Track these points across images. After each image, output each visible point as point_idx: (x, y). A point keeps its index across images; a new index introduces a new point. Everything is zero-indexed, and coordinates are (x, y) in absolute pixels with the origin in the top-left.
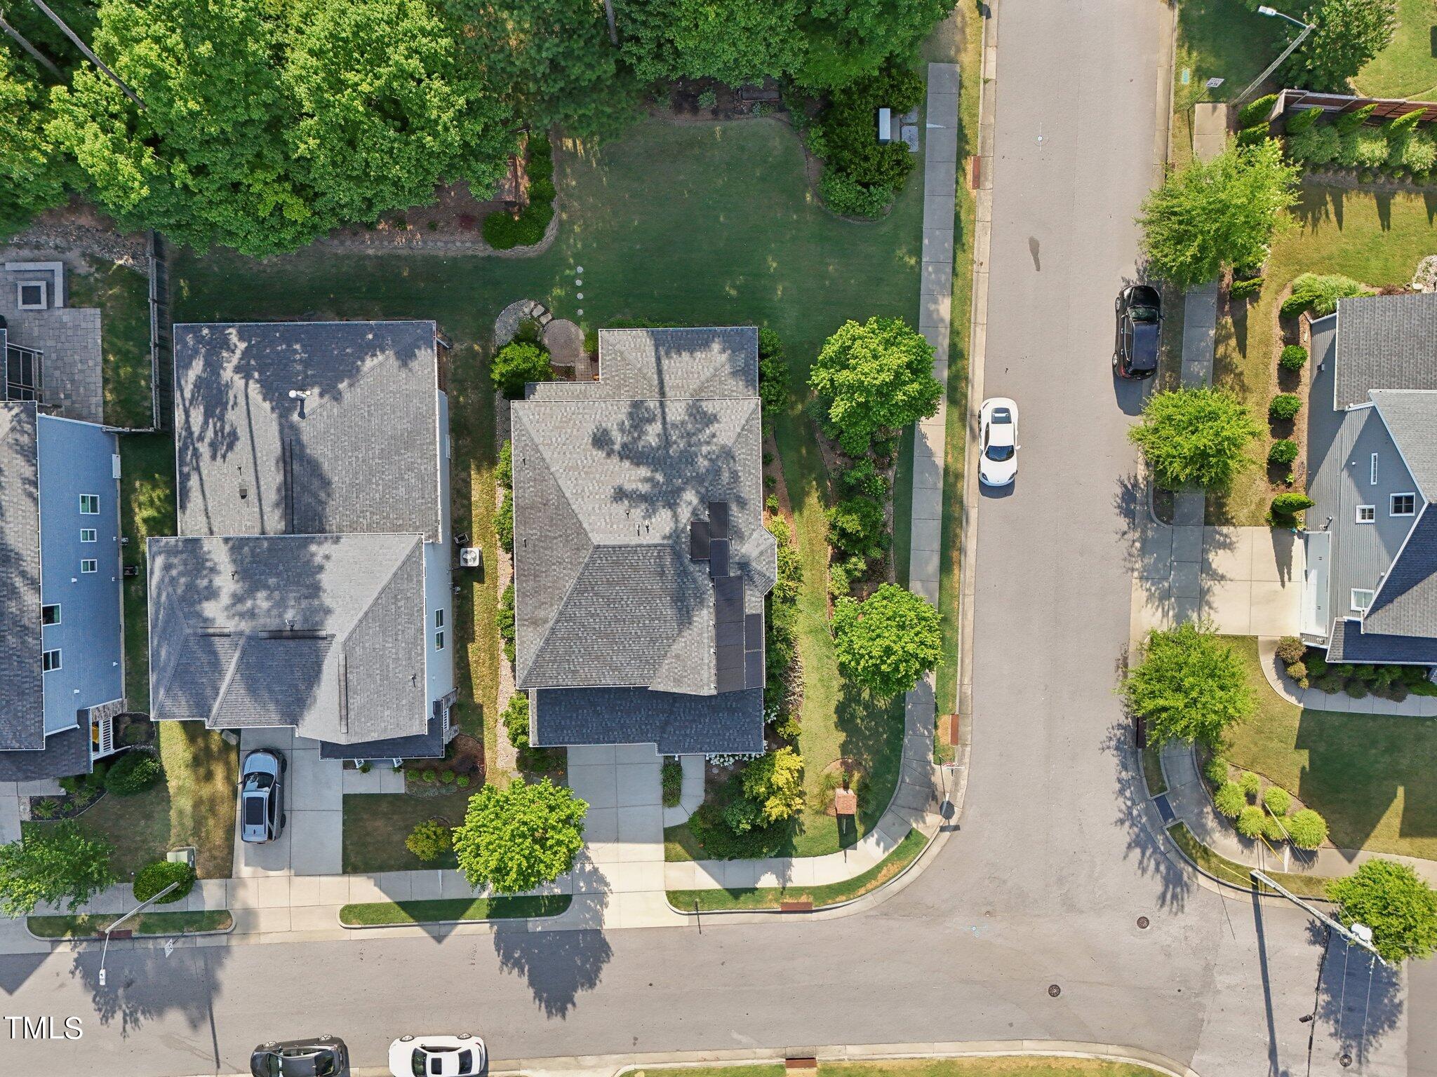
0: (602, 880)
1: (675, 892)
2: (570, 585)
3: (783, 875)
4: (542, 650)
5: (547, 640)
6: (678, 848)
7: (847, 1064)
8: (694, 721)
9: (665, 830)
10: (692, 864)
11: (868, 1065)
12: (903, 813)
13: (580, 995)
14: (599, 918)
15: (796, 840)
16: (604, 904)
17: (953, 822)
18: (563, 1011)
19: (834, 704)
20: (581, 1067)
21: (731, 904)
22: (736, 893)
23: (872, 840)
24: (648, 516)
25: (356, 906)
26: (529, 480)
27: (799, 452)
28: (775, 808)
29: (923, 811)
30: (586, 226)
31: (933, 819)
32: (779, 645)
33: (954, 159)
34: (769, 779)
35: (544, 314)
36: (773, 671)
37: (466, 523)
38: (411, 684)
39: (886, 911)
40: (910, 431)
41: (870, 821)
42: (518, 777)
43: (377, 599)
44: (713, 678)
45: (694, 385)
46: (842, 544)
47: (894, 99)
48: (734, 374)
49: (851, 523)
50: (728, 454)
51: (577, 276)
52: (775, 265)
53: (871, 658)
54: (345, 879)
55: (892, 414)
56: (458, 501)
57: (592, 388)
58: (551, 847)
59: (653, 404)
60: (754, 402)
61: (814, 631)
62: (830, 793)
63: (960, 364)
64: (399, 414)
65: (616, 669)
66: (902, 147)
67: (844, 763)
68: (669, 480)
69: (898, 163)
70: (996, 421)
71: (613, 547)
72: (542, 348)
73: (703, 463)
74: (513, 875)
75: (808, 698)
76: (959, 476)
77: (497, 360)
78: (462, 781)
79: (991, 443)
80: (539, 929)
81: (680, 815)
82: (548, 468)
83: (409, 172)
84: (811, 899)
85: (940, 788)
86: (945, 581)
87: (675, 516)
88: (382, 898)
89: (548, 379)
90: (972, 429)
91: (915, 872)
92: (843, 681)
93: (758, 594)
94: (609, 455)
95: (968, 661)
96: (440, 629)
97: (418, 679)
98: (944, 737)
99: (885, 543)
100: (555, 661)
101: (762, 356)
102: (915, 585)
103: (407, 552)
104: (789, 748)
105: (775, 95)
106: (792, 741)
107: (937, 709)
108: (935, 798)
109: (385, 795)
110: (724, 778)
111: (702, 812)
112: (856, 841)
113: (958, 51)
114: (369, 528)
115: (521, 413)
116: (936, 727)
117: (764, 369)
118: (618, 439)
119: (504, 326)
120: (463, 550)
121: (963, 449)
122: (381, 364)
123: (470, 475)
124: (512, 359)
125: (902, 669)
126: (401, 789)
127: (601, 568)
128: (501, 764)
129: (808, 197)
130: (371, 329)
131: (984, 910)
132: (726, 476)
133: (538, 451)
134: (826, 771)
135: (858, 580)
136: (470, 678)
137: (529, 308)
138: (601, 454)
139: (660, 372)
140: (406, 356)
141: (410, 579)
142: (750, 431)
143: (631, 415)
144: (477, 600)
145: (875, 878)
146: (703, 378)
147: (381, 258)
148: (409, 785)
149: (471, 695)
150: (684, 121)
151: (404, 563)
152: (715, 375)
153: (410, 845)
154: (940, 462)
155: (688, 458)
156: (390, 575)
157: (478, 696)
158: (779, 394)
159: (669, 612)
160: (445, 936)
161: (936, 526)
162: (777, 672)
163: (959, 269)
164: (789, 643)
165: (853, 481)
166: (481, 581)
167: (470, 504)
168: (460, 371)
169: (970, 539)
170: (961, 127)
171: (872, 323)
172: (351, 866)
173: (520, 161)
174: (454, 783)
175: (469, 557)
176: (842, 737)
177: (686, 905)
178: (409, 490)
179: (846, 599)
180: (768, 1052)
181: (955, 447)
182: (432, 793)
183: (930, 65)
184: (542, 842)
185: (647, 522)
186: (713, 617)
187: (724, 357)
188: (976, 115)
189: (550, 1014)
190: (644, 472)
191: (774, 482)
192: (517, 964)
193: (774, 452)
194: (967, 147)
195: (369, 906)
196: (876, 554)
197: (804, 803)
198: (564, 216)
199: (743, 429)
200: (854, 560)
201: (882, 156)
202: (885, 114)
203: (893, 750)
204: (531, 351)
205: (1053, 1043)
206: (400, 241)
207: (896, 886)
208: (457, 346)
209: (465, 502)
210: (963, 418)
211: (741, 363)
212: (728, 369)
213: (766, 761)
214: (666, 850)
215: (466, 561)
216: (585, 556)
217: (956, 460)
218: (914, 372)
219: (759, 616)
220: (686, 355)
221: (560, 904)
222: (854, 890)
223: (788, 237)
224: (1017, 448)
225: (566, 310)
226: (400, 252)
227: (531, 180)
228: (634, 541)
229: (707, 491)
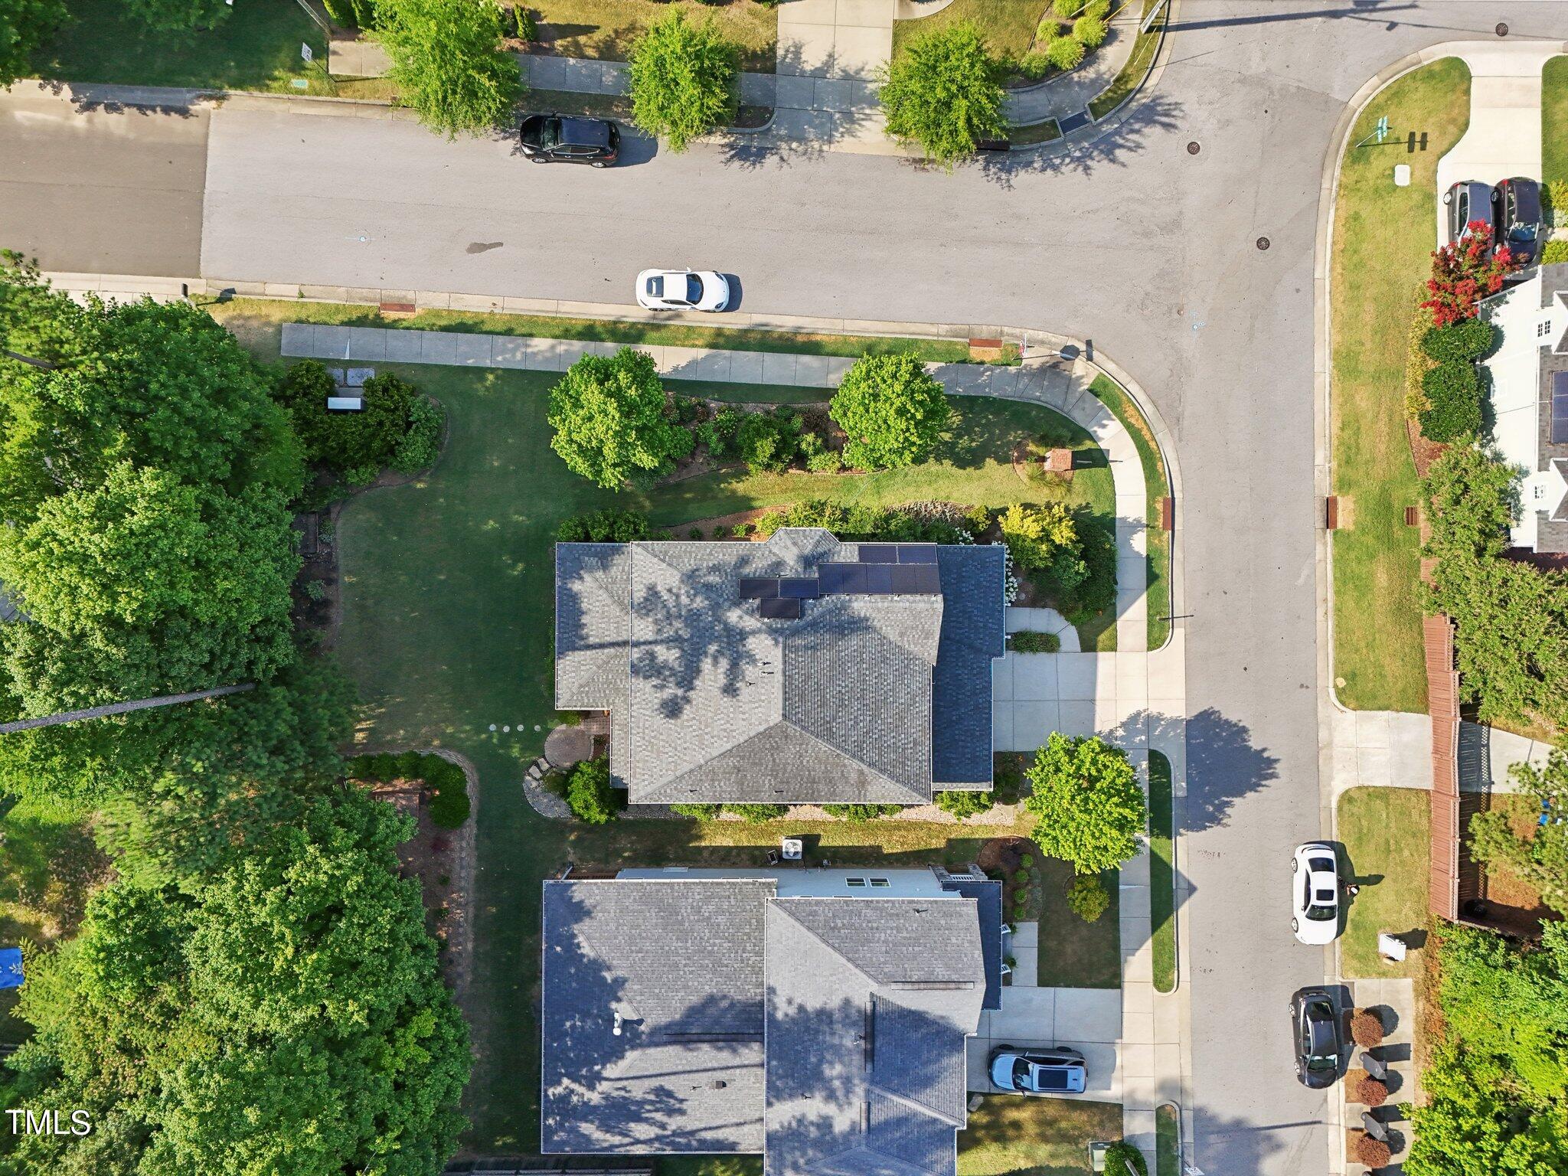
0: (1134, 718)
1: (1149, 641)
2: (824, 746)
3: (1135, 526)
4: (892, 776)
5: (881, 771)
6: (1103, 637)
7: (1334, 465)
8: (970, 618)
9: (1084, 650)
10: (1119, 623)
11: (1335, 442)
12: (1072, 400)
13: (1255, 744)
14: (1174, 722)
15: (1097, 513)
16: (1159, 718)
17: (1082, 347)
18: (1271, 762)
19: (955, 470)
20: (1330, 744)
21: (1163, 583)
22: (1152, 577)
23: (1100, 432)
24: (752, 660)
25: (1155, 975)
26: (713, 786)
27: (689, 501)
28: (1063, 535)
29: (1070, 378)
30: (447, 720)
31: (1080, 367)
32: (892, 527)
33: (383, 330)
34: (1033, 541)
35: (538, 767)
36: (918, 534)
37: (757, 853)
38: (923, 914)
39: (1175, 421)
40: (668, 383)
41: (1080, 434)
42: (1024, 803)
43: (833, 947)
44: (925, 597)
45: (615, 610)
46: (787, 458)
47: (316, 392)
48: (605, 567)
49: (765, 448)
50: (690, 577)
51: (499, 731)
52: (491, 522)
53: (908, 430)
54: (1126, 986)
55: (650, 402)
56: (733, 860)
57: (619, 718)
58: (1099, 771)
59: (636, 653)
60: (635, 548)
61: (878, 490)
62: (1049, 476)
63: (599, 329)
64: (641, 921)
65: (913, 699)
66: (369, 385)
67: (1018, 461)
68: (718, 639)
69: (385, 390)
70: (660, 292)
71: (785, 700)
72: (574, 769)
73: (700, 602)
74: (1127, 812)
75: (948, 497)
76: (719, 332)
77: (586, 817)
78: (1027, 862)
79: (684, 299)
80: (1184, 784)
81: (1069, 636)
82: (700, 767)
83: (385, 907)
84: (1160, 499)
85: (1044, 359)
86: (828, 349)
87: (753, 633)
88: (1147, 949)
89: (606, 763)
90: (669, 319)
91: (1133, 388)
92: (931, 460)
93: (838, 548)
94: (688, 701)
95: (913, 328)
96: (867, 882)
97: (918, 907)
98: (992, 354)
99: (788, 412)
100: (903, 763)
101: (587, 538)
102: (833, 380)
103: (785, 915)
104: (1000, 519)
105: (312, 519)
106: (994, 515)
107: (964, 362)
108: (1055, 365)
109: (1039, 942)
110: (1030, 588)
111: (1065, 611)
112: (1100, 450)
113: (268, 324)
114: (760, 954)
115: (642, 793)
116: (982, 363)
117: (600, 536)
118: (672, 691)
119: (550, 808)
120: (785, 856)
121: (689, 328)
122: (588, 939)
123: (706, 847)
124: (585, 801)
125: (920, 398)
126: (1035, 927)
127: (807, 713)
128: (1010, 821)
129: (420, 486)
130: (550, 948)
131: (1176, 316)
132: (714, 579)
133: (682, 776)
134: (1026, 480)
135: (826, 441)
136: (919, 852)
137: (532, 781)
138: (687, 710)
139: (602, 646)
140: (580, 912)
141: (814, 914)
142: (666, 553)
143: (646, 677)
144: (838, 843)
145: (1139, 430)
146: (609, 601)
147: (476, 934)
148: (1029, 917)
149: (937, 850)
150: (338, 616)
151: (798, 919)
152: (606, 589)
153: (1093, 918)
154: (703, 353)
155: (692, 618)
156: (810, 934)
157: (938, 843)
158: (627, 521)
159: (854, 641)
160: (1189, 883)
161: (769, 358)
162: (920, 529)
163: (500, 327)
164: (891, 515)
165: (721, 445)
166: (818, 837)
167: (736, 847)
168: (597, 855)
169: (784, 322)
170: (349, 323)
171: (554, 421)
172: (1113, 980)
173: (377, 787)
174: (1028, 870)
175: (792, 850)
176: (990, 462)
177: (1163, 629)
178: (720, 911)
179: (845, 455)
180: (1319, 548)
181: (686, 336)
182: (1039, 893)
183: (283, 354)
184: (1092, 781)
185: (760, 664)
186: (860, 596)
187: (587, 577)
188: (337, 307)
189: (1273, 776)
190: (706, 665)
191: (719, 528)
192: (1221, 808)
193: (688, 528)
194: (371, 316)
195: (1155, 962)
196: (798, 422)
197: (1059, 504)
198: (436, 743)
199: (663, 561)
200: (804, 446)
201: (379, 407)
202: (334, 403)
203: (1005, 409)
204: (577, 781)
205: (1318, 246)
206: (459, 914)
207: (1148, 409)
208: (571, 858)
209: (734, 853)
210: (657, 327)
211: (594, 561)
212: (600, 574)
213: (1014, 542)
214: (1104, 650)
215: (796, 853)
216: (793, 729)
217: (701, 335)
218: (607, 378)
219: (861, 548)
220: (585, 620)
221: (1158, 762)
222: (1152, 453)
223: (462, 508)
224: (689, 271)
225: (534, 743)
226: (471, 915)
227: (398, 778)
228: (779, 677)
229: (728, 599)
